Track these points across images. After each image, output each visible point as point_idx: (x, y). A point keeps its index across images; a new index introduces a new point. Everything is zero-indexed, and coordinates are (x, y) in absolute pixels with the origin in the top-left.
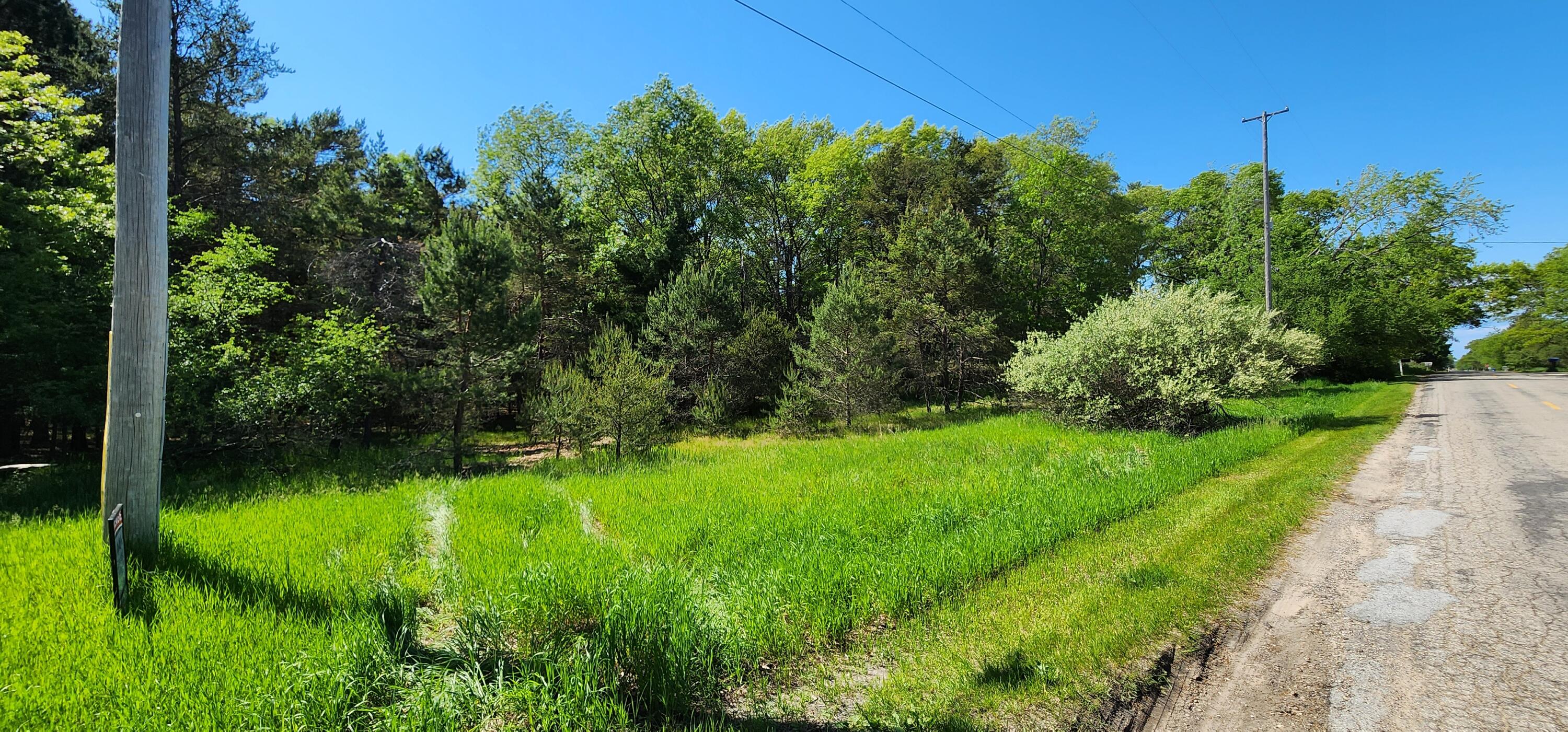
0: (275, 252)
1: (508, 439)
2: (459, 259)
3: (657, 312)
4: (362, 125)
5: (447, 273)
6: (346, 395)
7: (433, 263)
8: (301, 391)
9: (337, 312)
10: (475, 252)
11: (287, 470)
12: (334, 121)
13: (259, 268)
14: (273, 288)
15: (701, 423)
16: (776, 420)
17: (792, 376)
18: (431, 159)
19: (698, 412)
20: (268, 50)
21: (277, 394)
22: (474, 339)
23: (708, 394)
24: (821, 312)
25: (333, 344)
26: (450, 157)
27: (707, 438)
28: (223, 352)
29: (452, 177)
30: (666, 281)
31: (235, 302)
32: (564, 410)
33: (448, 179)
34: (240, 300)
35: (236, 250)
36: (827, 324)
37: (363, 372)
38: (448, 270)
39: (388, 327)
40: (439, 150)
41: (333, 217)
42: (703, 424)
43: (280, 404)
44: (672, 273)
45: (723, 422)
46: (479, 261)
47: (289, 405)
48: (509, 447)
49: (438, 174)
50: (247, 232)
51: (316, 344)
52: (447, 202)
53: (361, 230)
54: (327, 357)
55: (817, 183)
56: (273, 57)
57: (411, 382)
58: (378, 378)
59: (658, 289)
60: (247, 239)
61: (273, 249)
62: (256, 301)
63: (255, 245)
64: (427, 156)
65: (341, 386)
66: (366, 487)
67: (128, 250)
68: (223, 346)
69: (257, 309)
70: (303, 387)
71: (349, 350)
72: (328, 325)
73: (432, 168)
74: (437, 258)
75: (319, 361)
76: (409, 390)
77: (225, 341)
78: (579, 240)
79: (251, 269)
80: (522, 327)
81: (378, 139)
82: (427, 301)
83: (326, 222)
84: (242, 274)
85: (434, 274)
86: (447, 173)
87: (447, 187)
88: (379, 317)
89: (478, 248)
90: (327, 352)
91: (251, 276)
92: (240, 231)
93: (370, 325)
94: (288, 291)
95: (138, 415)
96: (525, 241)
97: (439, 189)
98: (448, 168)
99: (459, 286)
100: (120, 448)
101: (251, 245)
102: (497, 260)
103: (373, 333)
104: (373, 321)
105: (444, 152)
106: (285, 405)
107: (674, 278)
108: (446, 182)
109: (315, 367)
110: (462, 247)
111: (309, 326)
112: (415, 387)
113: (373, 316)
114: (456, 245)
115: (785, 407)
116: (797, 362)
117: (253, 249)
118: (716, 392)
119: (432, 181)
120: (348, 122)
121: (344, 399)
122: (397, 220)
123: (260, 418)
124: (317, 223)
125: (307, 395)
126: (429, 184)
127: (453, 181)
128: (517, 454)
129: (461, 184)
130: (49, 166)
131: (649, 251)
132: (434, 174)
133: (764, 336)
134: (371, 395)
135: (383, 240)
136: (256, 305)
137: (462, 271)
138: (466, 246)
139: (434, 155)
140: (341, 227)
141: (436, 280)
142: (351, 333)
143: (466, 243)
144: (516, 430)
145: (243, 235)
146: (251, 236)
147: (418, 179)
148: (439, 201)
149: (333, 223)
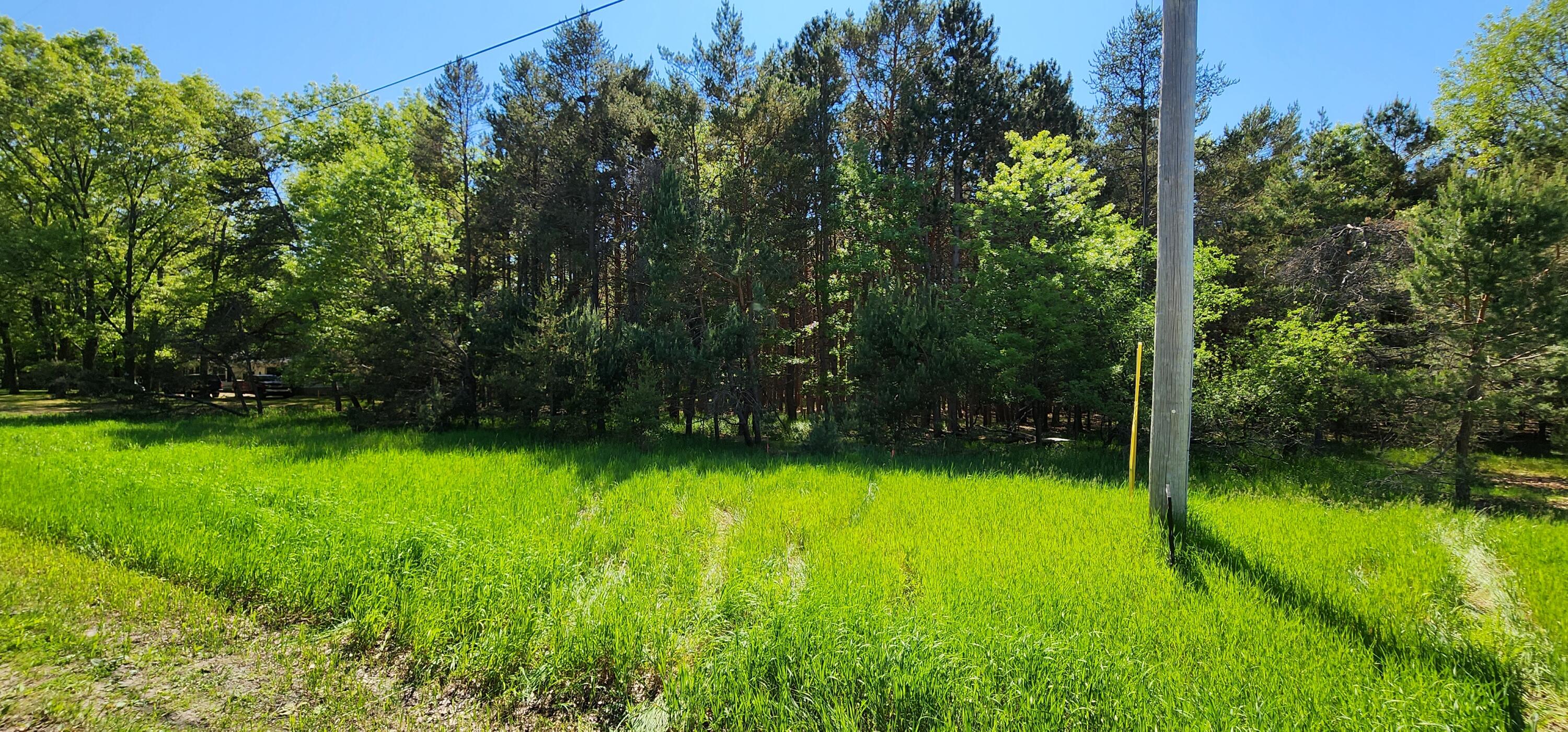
0: (1235, 260)
1: (1532, 467)
2: (1468, 229)
4: (1294, 108)
5: (1449, 250)
6: (1310, 398)
7: (1427, 240)
8: (1262, 394)
9: (1298, 311)
10: (1497, 216)
12: (1264, 116)
13: (1221, 277)
14: (1232, 294)
18: (1385, 119)
20: (1216, 70)
25: (1297, 345)
26: (1412, 106)
29: (1419, 130)
33: (1413, 135)
34: (1205, 309)
35: (1202, 263)
37: (1328, 375)
38: (1451, 245)
39: (1364, 324)
40: (1396, 105)
41: (1281, 213)
43: (1240, 404)
47: (1248, 408)
49: (1398, 134)
50: (1212, 245)
51: (1278, 345)
52: (1412, 163)
53: (1313, 221)
54: (1292, 359)
56: (1220, 75)
58: (1350, 382)
60: (1211, 252)
61: (1234, 257)
62: (1215, 309)
63: (1218, 256)
64: (1379, 117)
65: (1305, 389)
67: (1167, 275)
69: (1218, 316)
70: (1264, 389)
71: (1315, 350)
72: (1291, 324)
73: (1389, 129)
75: (1282, 363)
76: (1392, 396)
79: (1214, 279)
81: (1319, 118)
82: (1417, 288)
83: (1274, 220)
84: (1206, 285)
85: (1428, 253)
86: (1413, 125)
87: (1411, 147)
88: (1351, 313)
89: (1502, 210)
90: (1292, 354)
91: (1213, 285)
92: (1205, 245)
93: (1341, 323)
94: (1245, 295)
95: (1173, 411)
97: (1400, 151)
98: (1412, 122)
99: (1467, 264)
100: (1161, 439)
101: (1215, 256)
102: (1538, 219)
103: (1345, 331)
104: (1346, 318)
105: (1405, 104)
106: (1245, 407)
108: (1410, 140)
109: (1279, 369)
110: (1475, 213)
111: (1269, 328)
112: (1399, 393)
113: (1346, 312)
114: (1466, 212)
117: (1216, 260)
119: (1390, 145)
120: (1280, 113)
121: (1308, 403)
122: (1355, 201)
124: (1264, 224)
125: (1268, 398)
126: (1385, 149)
127: (1420, 135)
129: (1432, 136)
130: (1078, 223)
132: (1392, 136)
134: (1339, 399)
135: (1349, 226)
136: (1216, 312)
137: (1473, 244)
138: (1482, 209)
139: (1390, 113)
140: (1289, 222)
141: (1433, 261)
142: (1316, 333)
143: (1483, 206)
144: (1549, 456)
145: (1208, 249)
146: (1215, 249)
147: (1369, 148)
148: (1399, 167)
149: (1282, 220)
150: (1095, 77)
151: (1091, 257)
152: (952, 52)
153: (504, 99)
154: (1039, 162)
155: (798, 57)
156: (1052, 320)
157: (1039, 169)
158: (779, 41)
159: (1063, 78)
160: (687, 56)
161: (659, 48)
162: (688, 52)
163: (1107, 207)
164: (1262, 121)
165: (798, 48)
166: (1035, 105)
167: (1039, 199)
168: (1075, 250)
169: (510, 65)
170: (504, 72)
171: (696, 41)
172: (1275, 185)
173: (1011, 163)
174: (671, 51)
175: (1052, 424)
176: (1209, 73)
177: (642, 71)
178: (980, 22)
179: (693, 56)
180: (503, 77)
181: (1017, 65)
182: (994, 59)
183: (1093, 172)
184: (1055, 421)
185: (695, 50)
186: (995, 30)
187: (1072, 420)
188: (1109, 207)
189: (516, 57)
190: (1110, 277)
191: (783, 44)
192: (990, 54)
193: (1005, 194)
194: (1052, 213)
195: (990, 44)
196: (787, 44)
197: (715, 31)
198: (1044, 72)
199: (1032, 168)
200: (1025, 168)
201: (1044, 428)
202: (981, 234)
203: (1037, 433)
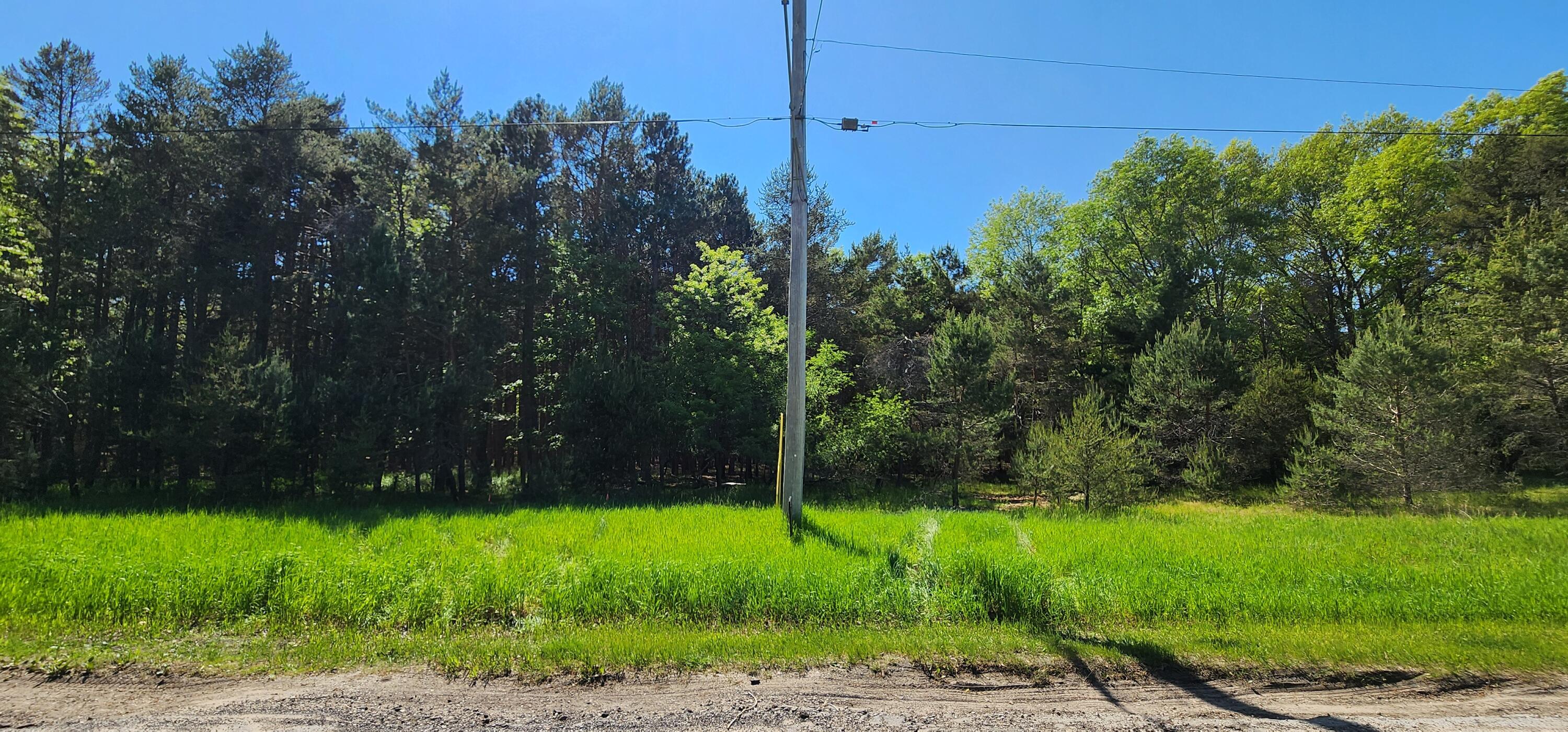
0: (846, 353)
2: (953, 349)
3: (1143, 372)
4: (893, 239)
5: (946, 360)
6: (884, 448)
7: (936, 353)
8: (859, 445)
9: (879, 391)
10: (965, 342)
11: (851, 497)
12: (876, 241)
13: (838, 365)
14: (845, 377)
15: (1192, 487)
16: (1286, 489)
17: (1308, 440)
18: (942, 256)
19: (1188, 475)
21: (847, 446)
22: (964, 408)
23: (1201, 456)
24: (1352, 364)
25: (877, 413)
26: (956, 250)
27: (1199, 503)
28: (820, 419)
29: (960, 267)
30: (1152, 343)
31: (825, 387)
32: (1038, 466)
33: (957, 270)
34: (828, 386)
35: (827, 355)
36: (1361, 380)
37: (893, 433)
38: (946, 357)
39: (909, 401)
40: (947, 248)
41: (878, 321)
42: (1194, 487)
43: (847, 453)
44: (1159, 334)
45: (1219, 488)
46: (967, 349)
47: (852, 454)
48: (1001, 496)
49: (949, 268)
50: (832, 343)
51: (867, 414)
52: (957, 287)
53: (894, 327)
54: (873, 422)
55: (1368, 203)
56: (841, 217)
57: (922, 439)
58: (903, 438)
59: (1144, 350)
60: (832, 348)
61: (845, 351)
62: (836, 386)
63: (836, 351)
64: (939, 254)
65: (881, 442)
66: (895, 511)
68: (821, 416)
69: (837, 391)
70: (860, 442)
71: (885, 417)
72: (874, 400)
73: (944, 263)
74: (939, 349)
75: (869, 425)
76: (922, 446)
77: (822, 413)
78: (1067, 309)
79: (832, 367)
80: (1000, 398)
81: (906, 249)
82: (933, 381)
83: (873, 325)
84: (829, 370)
85: (937, 360)
86: (956, 264)
87: (956, 276)
88: (903, 393)
89: (967, 339)
90: (874, 419)
91: (834, 370)
92: (829, 343)
93: (897, 400)
94: (852, 378)
95: (795, 455)
96: (1017, 316)
97: (951, 277)
98: (956, 261)
99: (954, 368)
100: (789, 472)
101: (834, 351)
103: (900, 405)
104: (900, 397)
105: (952, 248)
106: (851, 454)
107: (1162, 338)
108: (955, 272)
109: (867, 429)
110: (955, 340)
111: (864, 401)
112: (926, 444)
113: (900, 393)
114: (951, 339)
115: (1298, 475)
116: (1317, 424)
117: (835, 353)
118: (1209, 455)
119: (945, 273)
120: (885, 240)
121: (883, 451)
122: (918, 316)
123: (838, 462)
125: (863, 448)
126: (942, 276)
127: (961, 270)
128: (1004, 502)
129: (966, 272)
130: (749, 317)
131: (1141, 310)
132: (946, 267)
133: (1283, 393)
134: (899, 449)
135: (906, 337)
136: (837, 389)
137: (956, 357)
139: (944, 252)
140: (882, 326)
141: (939, 366)
142: (886, 406)
143: (958, 336)
145: (830, 346)
146: (834, 345)
147: (934, 274)
148: (951, 290)
149: (878, 325)
150: (764, 202)
151: (758, 345)
152: (652, 156)
153: (133, 104)
154: (722, 267)
155: (510, 131)
156: (730, 391)
157: (721, 273)
158: (491, 112)
159: (740, 191)
160: (399, 115)
161: (368, 102)
162: (402, 112)
163: (768, 309)
164: (875, 244)
165: (510, 120)
166: (719, 211)
167: (721, 297)
168: (746, 339)
169: (146, 67)
170: (135, 72)
171: (410, 102)
172: (874, 302)
173: (701, 265)
174: (382, 107)
175: (729, 474)
176: (837, 215)
177: (330, 107)
178: (678, 136)
179: (407, 116)
180: (133, 78)
181: (706, 177)
182: (687, 168)
183: (760, 279)
184: (731, 469)
185: (410, 112)
186: (689, 146)
187: (744, 470)
188: (770, 309)
189: (154, 59)
190: (771, 358)
191: (494, 115)
192: (684, 164)
193: (698, 291)
194: (732, 307)
195: (685, 156)
196: (498, 116)
197: (432, 97)
198: (726, 184)
199: (717, 273)
200: (712, 272)
201: (722, 477)
202: (678, 318)
203: (717, 480)
